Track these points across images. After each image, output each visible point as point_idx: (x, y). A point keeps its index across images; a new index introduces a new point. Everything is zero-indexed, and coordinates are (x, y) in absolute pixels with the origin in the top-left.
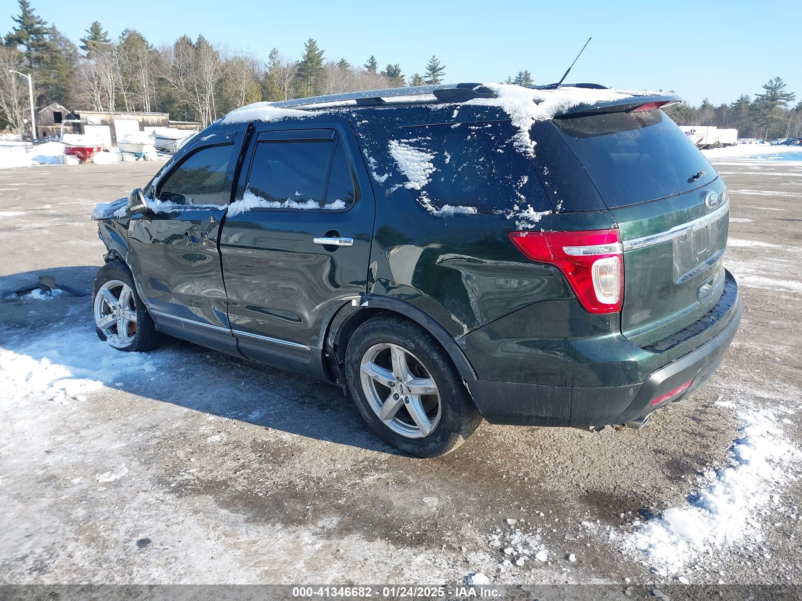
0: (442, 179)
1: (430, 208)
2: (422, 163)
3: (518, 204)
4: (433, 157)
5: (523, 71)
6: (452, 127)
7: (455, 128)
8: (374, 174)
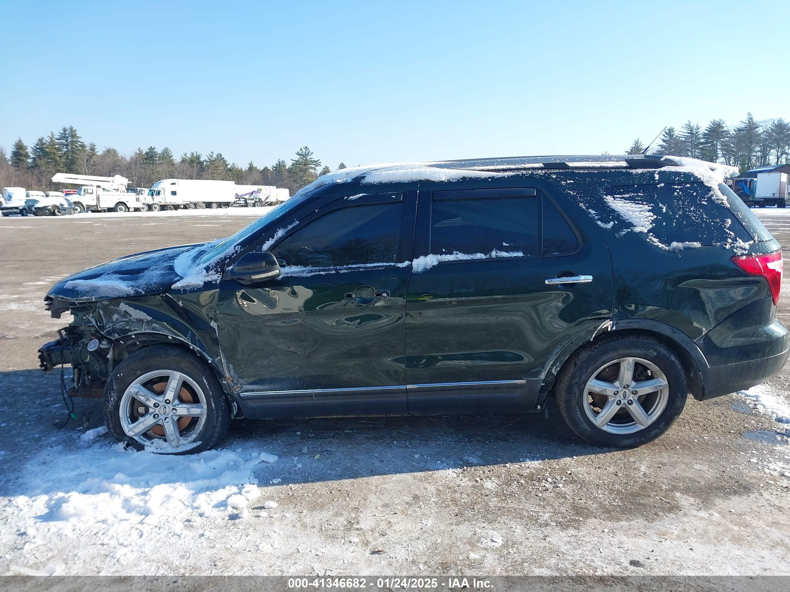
0: (664, 224)
1: (661, 245)
2: (643, 213)
3: (730, 238)
4: (650, 208)
5: (68, 127)
6: (658, 186)
7: (661, 187)
8: (599, 223)
